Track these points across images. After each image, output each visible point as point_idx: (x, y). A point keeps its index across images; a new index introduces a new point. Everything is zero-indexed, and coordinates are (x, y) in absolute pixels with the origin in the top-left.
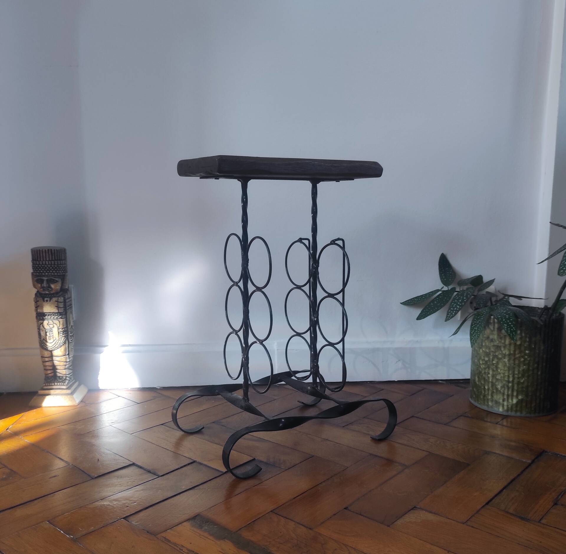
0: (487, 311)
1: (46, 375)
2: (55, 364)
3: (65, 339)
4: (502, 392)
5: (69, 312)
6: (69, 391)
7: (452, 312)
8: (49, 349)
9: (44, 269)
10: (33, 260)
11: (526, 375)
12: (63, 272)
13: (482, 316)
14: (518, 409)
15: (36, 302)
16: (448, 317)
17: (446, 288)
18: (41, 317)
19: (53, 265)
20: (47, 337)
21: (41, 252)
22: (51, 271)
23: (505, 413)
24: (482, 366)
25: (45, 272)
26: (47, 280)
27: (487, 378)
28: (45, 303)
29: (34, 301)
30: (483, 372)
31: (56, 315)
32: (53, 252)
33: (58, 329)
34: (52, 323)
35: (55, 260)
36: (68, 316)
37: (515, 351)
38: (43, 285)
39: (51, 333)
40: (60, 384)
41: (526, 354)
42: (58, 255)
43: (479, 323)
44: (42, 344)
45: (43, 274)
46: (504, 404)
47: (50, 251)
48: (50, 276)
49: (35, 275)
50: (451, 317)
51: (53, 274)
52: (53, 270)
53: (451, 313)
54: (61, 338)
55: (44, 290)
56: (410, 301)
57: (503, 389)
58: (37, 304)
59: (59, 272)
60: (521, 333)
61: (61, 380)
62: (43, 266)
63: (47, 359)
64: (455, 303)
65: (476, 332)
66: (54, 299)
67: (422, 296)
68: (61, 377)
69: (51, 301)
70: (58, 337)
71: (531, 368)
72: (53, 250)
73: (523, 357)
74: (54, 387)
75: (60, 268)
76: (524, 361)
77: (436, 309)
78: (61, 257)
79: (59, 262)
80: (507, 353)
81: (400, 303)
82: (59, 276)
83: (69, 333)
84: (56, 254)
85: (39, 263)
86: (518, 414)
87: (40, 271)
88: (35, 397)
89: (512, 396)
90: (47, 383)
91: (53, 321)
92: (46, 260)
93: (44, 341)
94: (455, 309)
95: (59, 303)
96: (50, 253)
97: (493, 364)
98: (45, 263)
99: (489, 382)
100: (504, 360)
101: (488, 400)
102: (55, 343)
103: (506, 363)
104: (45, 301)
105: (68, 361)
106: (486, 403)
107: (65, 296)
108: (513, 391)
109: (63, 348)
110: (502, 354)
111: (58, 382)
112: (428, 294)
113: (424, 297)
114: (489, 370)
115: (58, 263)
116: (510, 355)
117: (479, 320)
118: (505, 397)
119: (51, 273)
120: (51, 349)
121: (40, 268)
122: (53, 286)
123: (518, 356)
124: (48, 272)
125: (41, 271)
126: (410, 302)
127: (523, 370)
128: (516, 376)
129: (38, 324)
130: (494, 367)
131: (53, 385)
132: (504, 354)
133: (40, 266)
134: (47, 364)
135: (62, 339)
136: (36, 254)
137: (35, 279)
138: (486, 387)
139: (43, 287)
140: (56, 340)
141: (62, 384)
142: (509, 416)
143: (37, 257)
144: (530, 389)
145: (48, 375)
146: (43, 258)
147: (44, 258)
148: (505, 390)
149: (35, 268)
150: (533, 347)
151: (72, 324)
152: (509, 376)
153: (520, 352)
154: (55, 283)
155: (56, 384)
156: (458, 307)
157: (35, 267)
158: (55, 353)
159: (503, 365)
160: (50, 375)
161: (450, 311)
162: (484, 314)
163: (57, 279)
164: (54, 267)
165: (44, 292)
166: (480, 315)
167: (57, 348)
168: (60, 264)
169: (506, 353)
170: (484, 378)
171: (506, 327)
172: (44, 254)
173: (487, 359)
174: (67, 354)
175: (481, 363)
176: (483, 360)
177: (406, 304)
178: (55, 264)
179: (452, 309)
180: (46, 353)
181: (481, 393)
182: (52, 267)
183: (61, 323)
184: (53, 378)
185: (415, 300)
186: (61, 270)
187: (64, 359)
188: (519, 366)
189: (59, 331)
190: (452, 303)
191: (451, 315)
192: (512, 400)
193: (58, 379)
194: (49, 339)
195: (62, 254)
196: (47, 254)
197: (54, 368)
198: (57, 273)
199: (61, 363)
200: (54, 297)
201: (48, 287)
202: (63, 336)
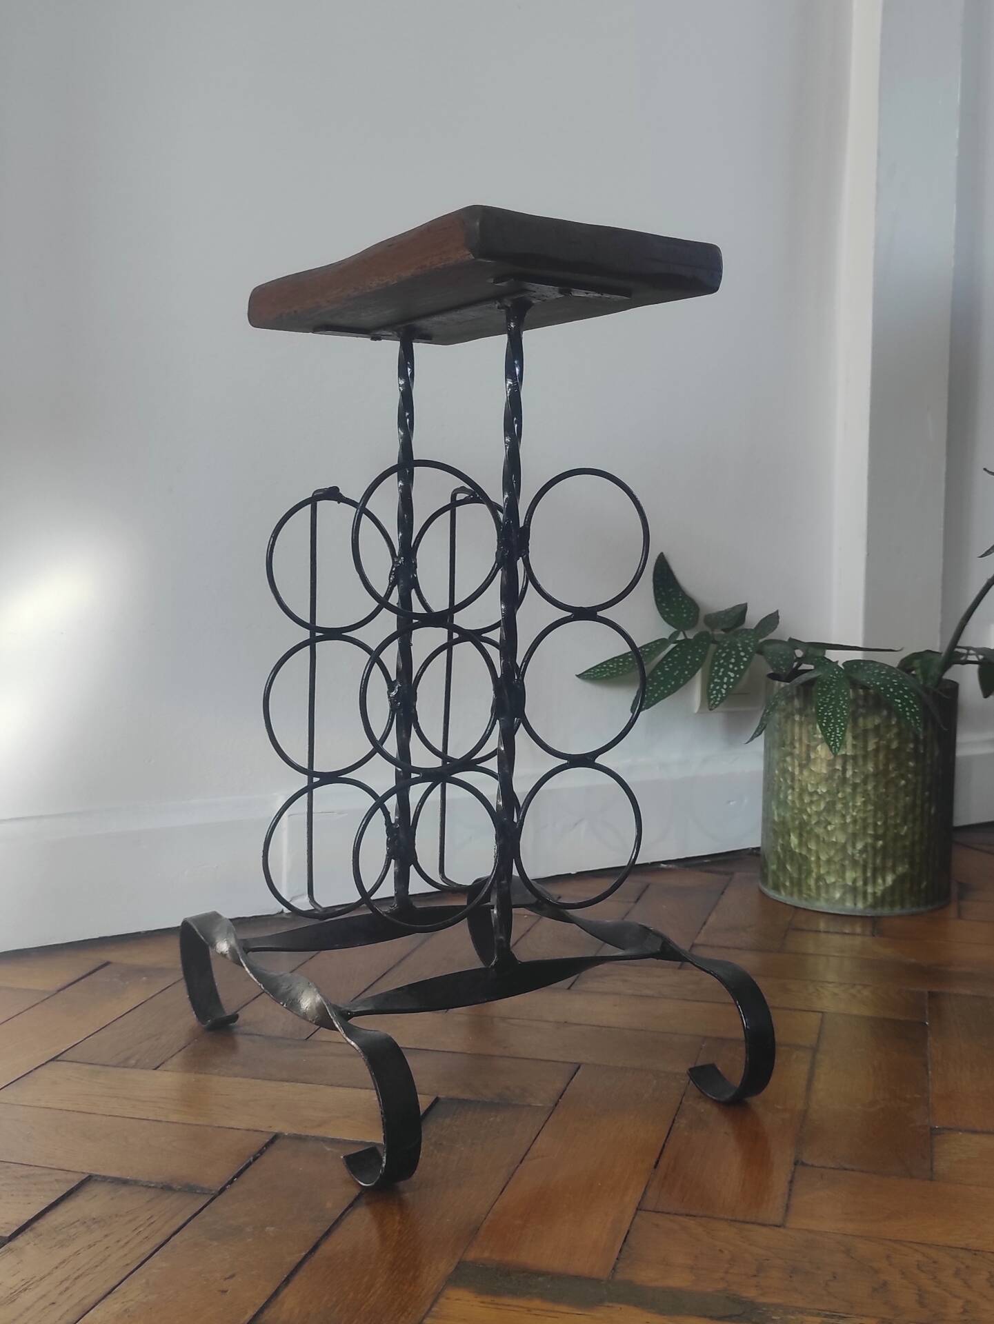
4: (862, 862)
7: (718, 688)
11: (910, 817)
13: (832, 687)
14: (896, 897)
16: (712, 699)
17: (682, 636)
23: (870, 913)
27: (823, 836)
30: (814, 822)
37: (886, 765)
41: (908, 770)
43: (830, 701)
46: (866, 890)
50: (718, 699)
53: (716, 690)
56: (600, 669)
57: (864, 855)
64: (720, 666)
65: (833, 721)
71: (919, 802)
73: (903, 776)
76: (906, 786)
77: (673, 683)
80: (872, 770)
81: (577, 676)
86: (897, 910)
89: (885, 869)
94: (725, 680)
99: (830, 844)
100: (867, 788)
101: (830, 886)
103: (869, 795)
106: (824, 895)
108: (885, 856)
110: (862, 774)
114: (828, 816)
116: (875, 775)
117: (829, 696)
118: (870, 874)
123: (894, 775)
126: (598, 672)
127: (905, 807)
128: (892, 822)
130: (841, 807)
132: (865, 774)
138: (824, 858)
144: (918, 848)
148: (868, 856)
153: (899, 766)
156: (732, 675)
159: (864, 800)
161: (712, 686)
169: (869, 771)
170: (818, 838)
171: (900, 705)
173: (821, 791)
177: (591, 678)
179: (716, 680)
181: (809, 873)
185: (612, 666)
190: (712, 666)
191: (719, 696)
192: (884, 878)
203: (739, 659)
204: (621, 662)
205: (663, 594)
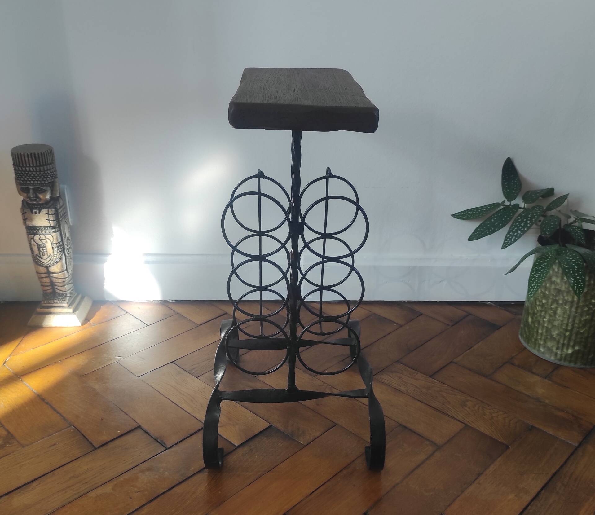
0: (553, 254)
1: (44, 291)
2: (53, 280)
3: (61, 254)
4: (557, 339)
5: (62, 223)
6: (71, 310)
8: (44, 265)
9: (28, 176)
10: (14, 165)
11: (588, 325)
12: (51, 178)
14: (573, 359)
15: (24, 214)
16: (505, 243)
17: (507, 203)
18: (31, 231)
19: (38, 172)
20: (41, 253)
21: (23, 156)
22: (37, 179)
23: (557, 362)
24: (539, 308)
25: (30, 179)
26: (33, 189)
27: (541, 322)
28: (34, 216)
29: (21, 212)
30: (538, 314)
31: (48, 229)
32: (37, 156)
33: (52, 244)
34: (44, 238)
35: (40, 166)
36: (62, 228)
38: (30, 195)
39: (44, 248)
40: (60, 301)
41: (591, 303)
42: (44, 160)
43: (541, 269)
44: (36, 259)
45: (28, 182)
46: (557, 352)
47: (33, 155)
48: (37, 185)
49: (19, 183)
50: (509, 244)
51: (39, 182)
53: (510, 238)
54: (56, 254)
55: (31, 200)
56: (462, 214)
58: (25, 217)
59: (47, 180)
60: (589, 280)
61: (60, 298)
62: (27, 172)
63: (43, 276)
64: (516, 226)
65: (536, 281)
66: (44, 211)
67: (477, 209)
68: (60, 294)
69: (41, 213)
70: (53, 253)
72: (36, 154)
73: (587, 306)
74: (54, 305)
75: (47, 174)
76: (588, 310)
77: (493, 229)
78: (48, 161)
79: (45, 167)
80: (570, 299)
81: (451, 215)
82: (47, 185)
83: (66, 246)
84: (41, 159)
85: (22, 169)
86: (572, 365)
87: (24, 178)
88: (34, 316)
89: (568, 345)
90: (45, 300)
91: (45, 236)
92: (30, 166)
93: (38, 257)
94: (516, 234)
95: (50, 216)
96: (33, 158)
97: (551, 309)
98: (29, 169)
99: (543, 327)
100: (565, 306)
101: (540, 344)
102: (50, 259)
103: (566, 310)
104: (34, 213)
105: (66, 277)
106: (537, 347)
108: (570, 340)
109: (59, 264)
110: (563, 299)
111: (57, 299)
112: (485, 207)
113: (479, 211)
114: (545, 313)
115: (44, 169)
116: (572, 302)
117: (542, 266)
118: (560, 345)
119: (37, 181)
120: (46, 266)
121: (24, 175)
122: (41, 196)
123: (582, 304)
124: (34, 180)
125: (26, 179)
127: (586, 320)
128: (576, 325)
129: (28, 237)
130: (552, 311)
131: (52, 302)
132: (565, 300)
133: (23, 173)
134: (44, 280)
135: (58, 256)
136: (17, 158)
137: (20, 187)
138: (540, 331)
139: (30, 198)
140: (51, 256)
141: (63, 301)
142: (561, 365)
143: (19, 161)
144: (590, 340)
145: (46, 291)
146: (26, 162)
147: (27, 164)
148: (560, 338)
149: (18, 175)
151: (67, 235)
152: (567, 325)
153: (585, 301)
154: (43, 192)
155: (55, 301)
156: (519, 232)
157: (17, 173)
158: (52, 269)
159: (563, 312)
160: (48, 291)
161: (508, 236)
162: (549, 257)
163: (44, 188)
164: (40, 174)
165: (31, 203)
166: (544, 258)
167: (53, 264)
168: (47, 170)
169: (568, 299)
170: (539, 322)
171: (572, 282)
172: (27, 158)
173: (544, 301)
174: (65, 270)
175: (538, 303)
176: (540, 301)
177: (458, 217)
178: (40, 171)
179: (511, 233)
180: (40, 269)
181: (533, 336)
182: (38, 174)
183: (55, 237)
184: (51, 295)
185: (469, 213)
186: (49, 176)
187: (62, 276)
188: (581, 315)
189: (53, 246)
190: (512, 225)
191: (510, 242)
192: (567, 349)
193: (57, 296)
194: (43, 255)
195: (48, 157)
196: (30, 159)
197: (52, 284)
198: (45, 181)
199: (60, 280)
200: (44, 208)
201: (35, 197)
202: (59, 251)
203: (526, 224)
204: (475, 211)
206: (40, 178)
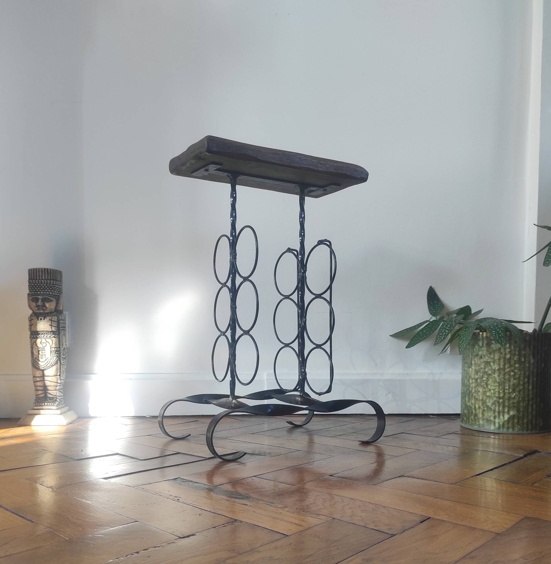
1: (37, 395)
2: (46, 384)
3: (57, 359)
4: (493, 409)
5: (62, 333)
8: (41, 368)
9: (39, 288)
10: (30, 279)
11: (517, 390)
12: (57, 292)
13: (470, 329)
14: (510, 425)
16: (437, 341)
17: (434, 318)
18: (34, 336)
20: (40, 356)
21: (38, 271)
22: (46, 290)
23: (497, 431)
24: (473, 386)
25: (40, 291)
26: (42, 299)
27: (477, 397)
28: (39, 322)
30: (473, 391)
31: (49, 334)
32: (49, 271)
33: (51, 347)
34: (45, 342)
35: (51, 279)
36: (61, 337)
37: (504, 365)
38: (38, 304)
39: (43, 352)
40: (50, 404)
41: (515, 368)
42: (54, 275)
43: (467, 334)
44: (35, 362)
45: (39, 293)
46: (495, 421)
47: (46, 270)
48: (46, 295)
49: (31, 294)
50: (440, 341)
51: (48, 293)
52: (48, 289)
53: (440, 338)
54: (53, 357)
55: (39, 309)
56: (399, 333)
57: (494, 406)
58: (31, 322)
59: (54, 292)
60: (510, 347)
61: (51, 401)
62: (39, 284)
63: (38, 379)
64: (444, 328)
65: (464, 341)
66: (48, 318)
67: (411, 328)
68: (51, 398)
69: (45, 320)
70: (51, 356)
71: (521, 383)
72: (49, 270)
73: (512, 371)
74: (44, 407)
75: (55, 288)
76: (514, 375)
77: (425, 337)
78: (57, 278)
79: (55, 282)
80: (497, 368)
81: (390, 336)
82: (54, 296)
83: (62, 354)
84: (52, 274)
85: (35, 282)
86: (511, 431)
89: (504, 412)
90: (37, 403)
91: (46, 340)
92: (42, 279)
93: (36, 360)
94: (444, 334)
95: (52, 322)
96: (46, 272)
97: (483, 381)
98: (41, 282)
99: (479, 400)
100: (495, 375)
101: (479, 419)
102: (47, 362)
103: (496, 379)
104: (39, 319)
105: (59, 382)
106: (477, 423)
107: (59, 316)
108: (504, 407)
109: (54, 368)
110: (492, 369)
111: (48, 402)
112: (417, 325)
113: (413, 329)
114: (479, 388)
115: (53, 283)
116: (499, 370)
117: (467, 332)
118: (497, 414)
119: (46, 292)
120: (43, 368)
121: (36, 287)
122: (47, 305)
123: (507, 370)
124: (43, 290)
125: (37, 290)
127: (514, 385)
128: (507, 391)
129: (31, 342)
130: (485, 384)
131: (43, 405)
132: (493, 369)
133: (36, 285)
134: (38, 384)
135: (54, 359)
136: (33, 273)
137: (31, 298)
138: (477, 406)
139: (38, 306)
140: (48, 359)
141: (52, 404)
142: (501, 433)
143: (34, 276)
144: (521, 404)
145: (39, 396)
146: (39, 276)
147: (41, 277)
148: (496, 406)
150: (523, 360)
151: (65, 346)
153: (510, 366)
154: (50, 302)
155: (46, 404)
156: (447, 330)
157: (31, 286)
158: (46, 373)
159: (493, 381)
160: (41, 396)
161: (438, 336)
162: (472, 326)
163: (52, 299)
164: (50, 286)
165: (38, 311)
167: (48, 368)
168: (56, 285)
169: (495, 368)
170: (475, 397)
172: (40, 273)
174: (58, 375)
177: (396, 336)
178: (50, 284)
179: (441, 334)
180: (38, 372)
181: (472, 413)
182: (48, 286)
183: (54, 342)
184: (43, 399)
185: (405, 332)
186: (56, 290)
187: (55, 379)
188: (510, 381)
189: (51, 350)
190: (441, 329)
192: (503, 416)
193: (48, 400)
194: (41, 358)
195: (58, 275)
196: (43, 273)
197: (45, 388)
198: (53, 292)
199: (53, 384)
200: (48, 316)
201: (43, 306)
202: (55, 355)
203: (451, 325)
204: (409, 330)
205: (432, 303)
206: (49, 289)
